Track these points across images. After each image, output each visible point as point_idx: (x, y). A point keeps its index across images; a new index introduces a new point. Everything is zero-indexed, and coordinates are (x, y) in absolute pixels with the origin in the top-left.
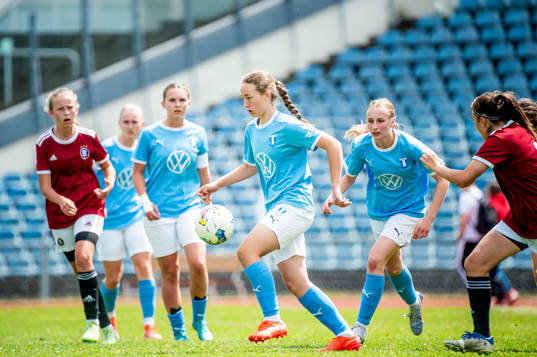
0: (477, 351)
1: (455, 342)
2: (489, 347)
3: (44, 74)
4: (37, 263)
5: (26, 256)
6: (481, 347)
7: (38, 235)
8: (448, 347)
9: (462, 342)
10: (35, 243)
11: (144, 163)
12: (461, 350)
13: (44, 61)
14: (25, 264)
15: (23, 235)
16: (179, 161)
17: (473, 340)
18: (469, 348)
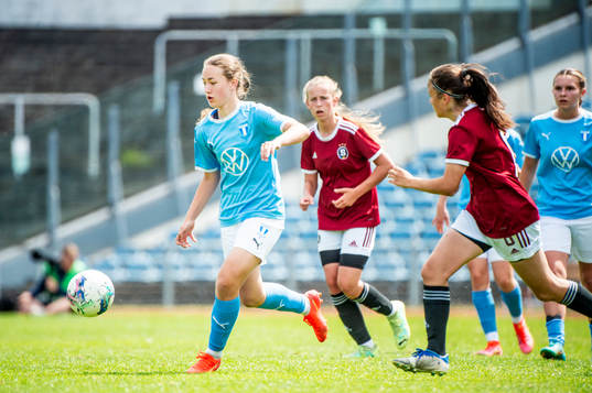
0: (429, 371)
1: (405, 360)
2: (444, 366)
3: (418, 57)
4: (407, 267)
5: (394, 259)
6: (434, 366)
7: (407, 236)
8: (396, 365)
9: (413, 360)
10: (404, 244)
11: (533, 157)
12: (411, 370)
13: (418, 42)
14: (392, 267)
15: (392, 235)
16: (565, 159)
17: (425, 358)
18: (421, 368)
